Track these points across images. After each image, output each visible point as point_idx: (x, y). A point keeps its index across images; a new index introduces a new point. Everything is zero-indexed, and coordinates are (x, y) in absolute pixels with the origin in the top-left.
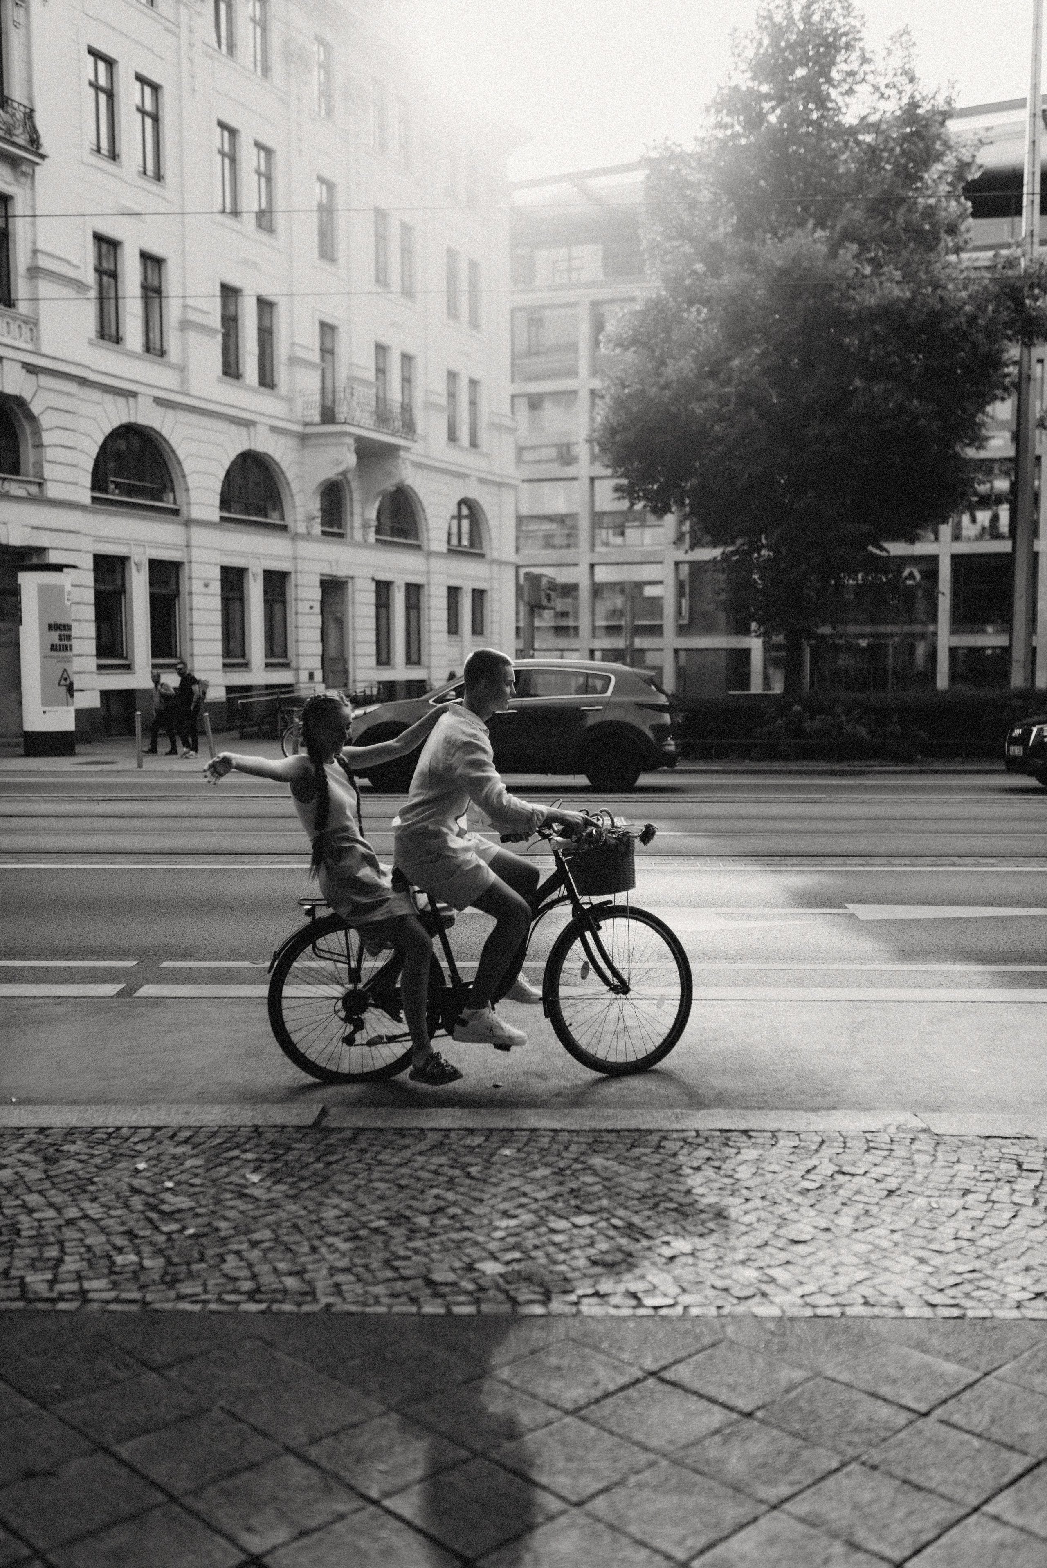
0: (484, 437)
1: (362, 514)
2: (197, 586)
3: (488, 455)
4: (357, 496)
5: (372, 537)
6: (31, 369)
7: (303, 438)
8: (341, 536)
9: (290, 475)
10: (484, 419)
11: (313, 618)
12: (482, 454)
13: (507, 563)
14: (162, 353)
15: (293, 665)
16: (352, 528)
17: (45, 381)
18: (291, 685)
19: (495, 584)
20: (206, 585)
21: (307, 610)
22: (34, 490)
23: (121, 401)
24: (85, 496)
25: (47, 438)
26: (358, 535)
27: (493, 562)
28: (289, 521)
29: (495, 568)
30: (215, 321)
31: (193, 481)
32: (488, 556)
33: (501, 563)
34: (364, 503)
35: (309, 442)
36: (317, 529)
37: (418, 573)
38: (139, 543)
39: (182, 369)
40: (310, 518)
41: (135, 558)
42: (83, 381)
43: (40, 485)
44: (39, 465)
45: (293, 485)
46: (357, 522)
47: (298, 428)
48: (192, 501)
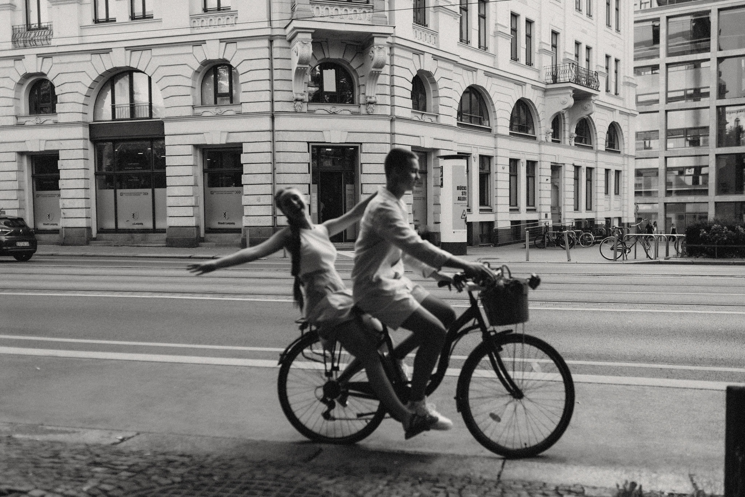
0: (621, 91)
1: (569, 131)
2: (499, 169)
3: (622, 99)
4: (567, 121)
5: (573, 143)
6: (436, 58)
7: (545, 91)
8: (559, 142)
9: (539, 111)
10: (621, 80)
11: (547, 185)
12: (620, 99)
13: (631, 156)
14: (486, 48)
15: (538, 210)
16: (564, 138)
17: (441, 64)
18: (537, 221)
19: (626, 168)
20: (503, 168)
21: (545, 181)
22: (434, 119)
23: (470, 73)
24: (454, 122)
25: (441, 93)
26: (567, 141)
27: (625, 155)
28: (537, 134)
29: (626, 159)
30: (508, 31)
31: (499, 114)
32: (622, 153)
33: (628, 156)
34: (570, 125)
35: (548, 93)
36: (550, 139)
37: (592, 162)
38: (475, 146)
39: (494, 56)
40: (547, 133)
41: (473, 155)
42: (455, 63)
43: (437, 116)
44: (436, 107)
45: (540, 116)
46: (567, 135)
47: (544, 86)
48: (498, 124)
